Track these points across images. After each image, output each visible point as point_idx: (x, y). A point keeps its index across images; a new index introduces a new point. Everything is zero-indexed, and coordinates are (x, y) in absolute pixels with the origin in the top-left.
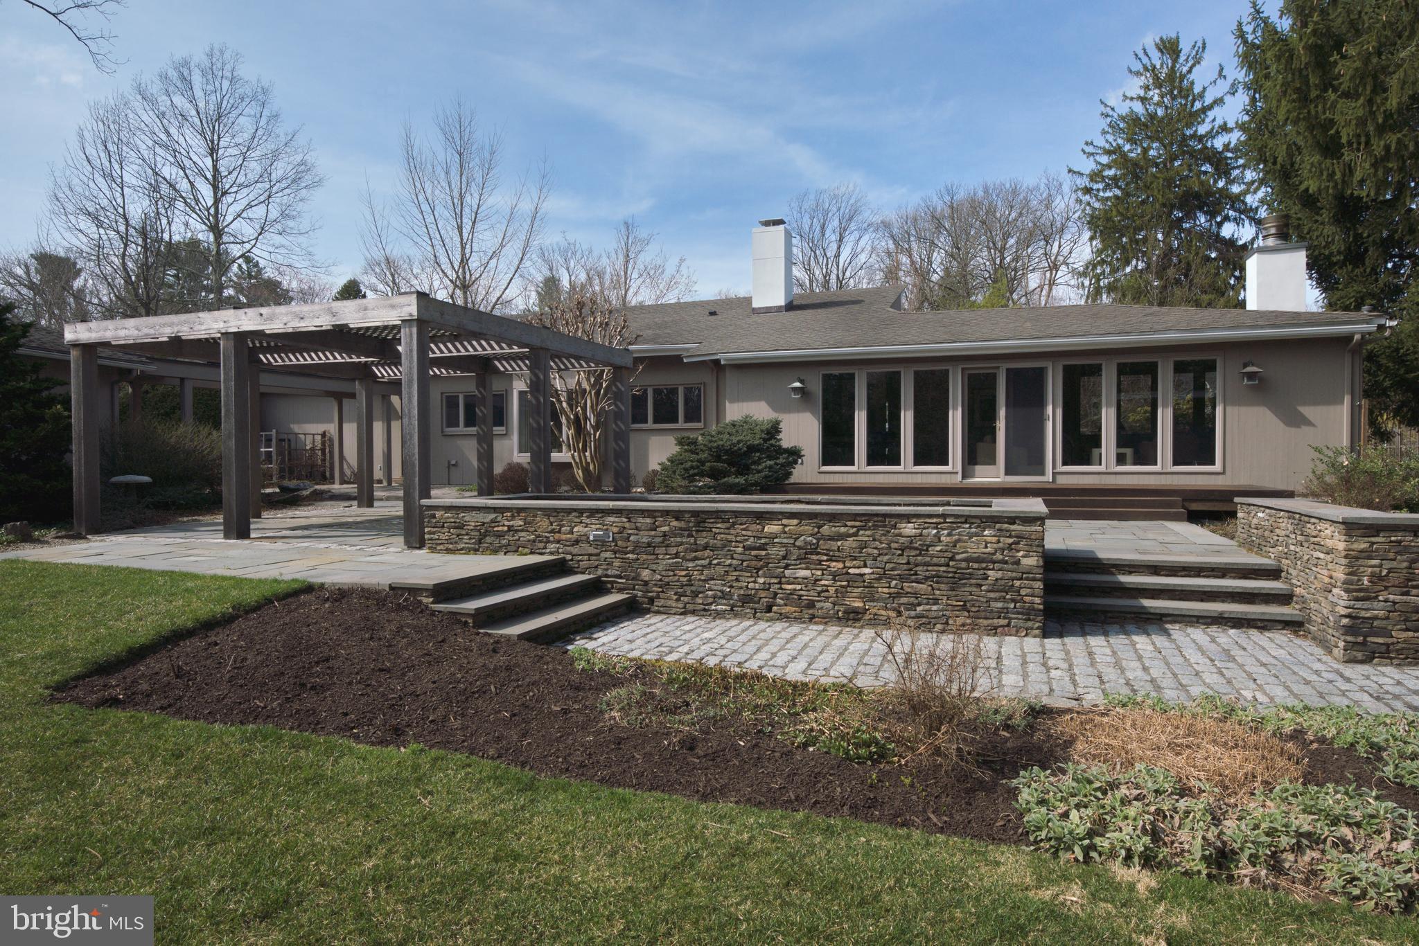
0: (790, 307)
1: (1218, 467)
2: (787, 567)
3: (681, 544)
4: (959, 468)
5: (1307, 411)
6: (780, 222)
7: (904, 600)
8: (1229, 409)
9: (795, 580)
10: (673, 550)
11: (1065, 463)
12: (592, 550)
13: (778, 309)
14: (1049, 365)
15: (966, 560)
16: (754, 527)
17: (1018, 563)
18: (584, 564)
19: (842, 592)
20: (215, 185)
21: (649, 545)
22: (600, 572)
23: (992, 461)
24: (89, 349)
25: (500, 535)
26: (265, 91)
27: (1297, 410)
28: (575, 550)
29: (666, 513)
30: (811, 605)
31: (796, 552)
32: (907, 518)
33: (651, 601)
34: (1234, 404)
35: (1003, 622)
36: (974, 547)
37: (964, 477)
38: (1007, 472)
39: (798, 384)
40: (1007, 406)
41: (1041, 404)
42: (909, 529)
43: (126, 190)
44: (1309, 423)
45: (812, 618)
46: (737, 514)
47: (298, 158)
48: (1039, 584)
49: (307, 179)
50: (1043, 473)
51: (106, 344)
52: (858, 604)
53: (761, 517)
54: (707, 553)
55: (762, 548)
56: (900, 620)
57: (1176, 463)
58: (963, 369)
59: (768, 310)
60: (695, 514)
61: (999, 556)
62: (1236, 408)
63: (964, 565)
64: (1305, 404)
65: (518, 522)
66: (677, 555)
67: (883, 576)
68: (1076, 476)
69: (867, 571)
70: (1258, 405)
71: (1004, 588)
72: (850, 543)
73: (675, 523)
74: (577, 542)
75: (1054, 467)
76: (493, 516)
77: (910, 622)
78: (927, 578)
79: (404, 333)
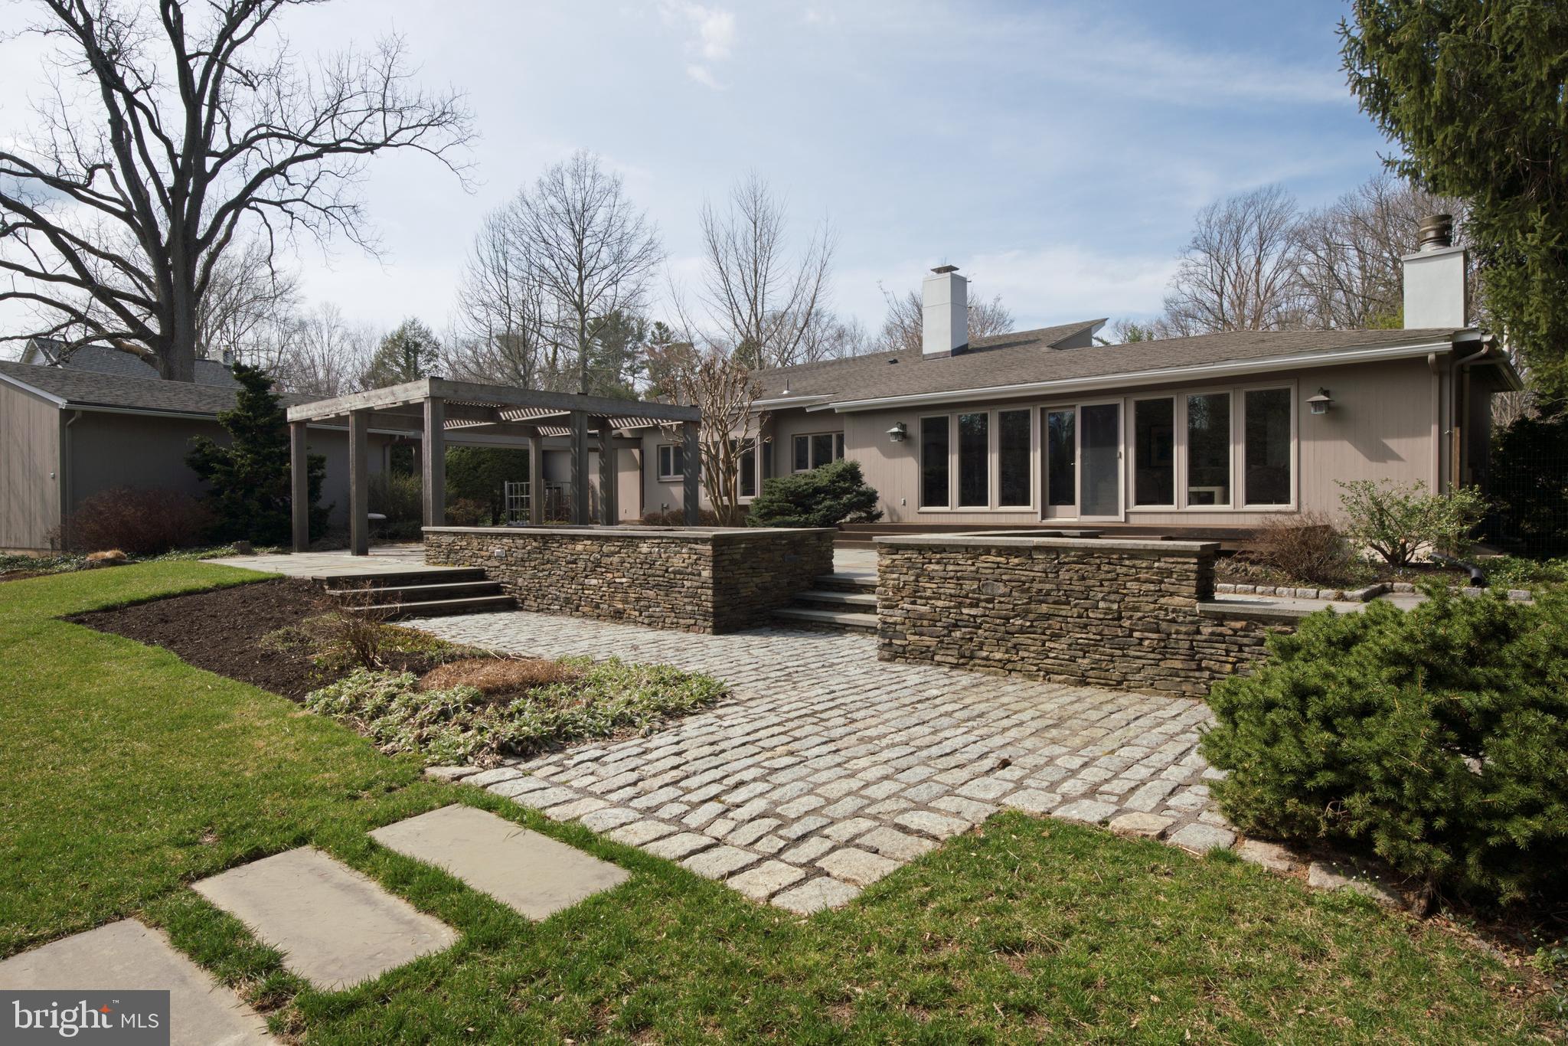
0: (960, 351)
1: (1292, 506)
2: (586, 577)
3: (536, 559)
4: (1039, 509)
5: (1393, 444)
6: (950, 269)
7: (642, 603)
8: (1303, 444)
9: (589, 587)
10: (533, 564)
11: (1138, 503)
12: (497, 564)
13: (945, 355)
14: (1121, 401)
15: (675, 573)
16: (570, 546)
17: (699, 575)
18: (493, 574)
19: (612, 597)
20: (580, 267)
21: (522, 560)
22: (500, 580)
23: (1072, 502)
24: (300, 424)
25: (457, 552)
26: (617, 184)
27: (1385, 446)
28: (489, 563)
29: (530, 535)
30: (597, 606)
31: (589, 564)
32: (644, 539)
33: (523, 600)
34: (1308, 439)
35: (692, 621)
36: (677, 563)
37: (1043, 517)
38: (1084, 511)
39: (895, 430)
40: (1083, 446)
41: (1115, 444)
42: (644, 548)
43: (510, 281)
44: (1396, 457)
45: (599, 616)
46: (562, 536)
47: (647, 238)
48: (710, 592)
50: (1116, 513)
51: (309, 420)
52: (620, 606)
53: (574, 538)
54: (549, 566)
55: (574, 562)
56: (640, 619)
57: (1249, 501)
58: (1043, 410)
59: (936, 356)
60: (543, 536)
61: (690, 570)
62: (1311, 444)
63: (672, 576)
64: (1387, 437)
66: (535, 568)
67: (632, 584)
68: (1148, 516)
69: (624, 580)
70: (1335, 438)
71: (692, 595)
72: (616, 559)
73: (534, 544)
74: (490, 557)
75: (1126, 506)
77: (646, 621)
78: (654, 586)
79: (425, 406)
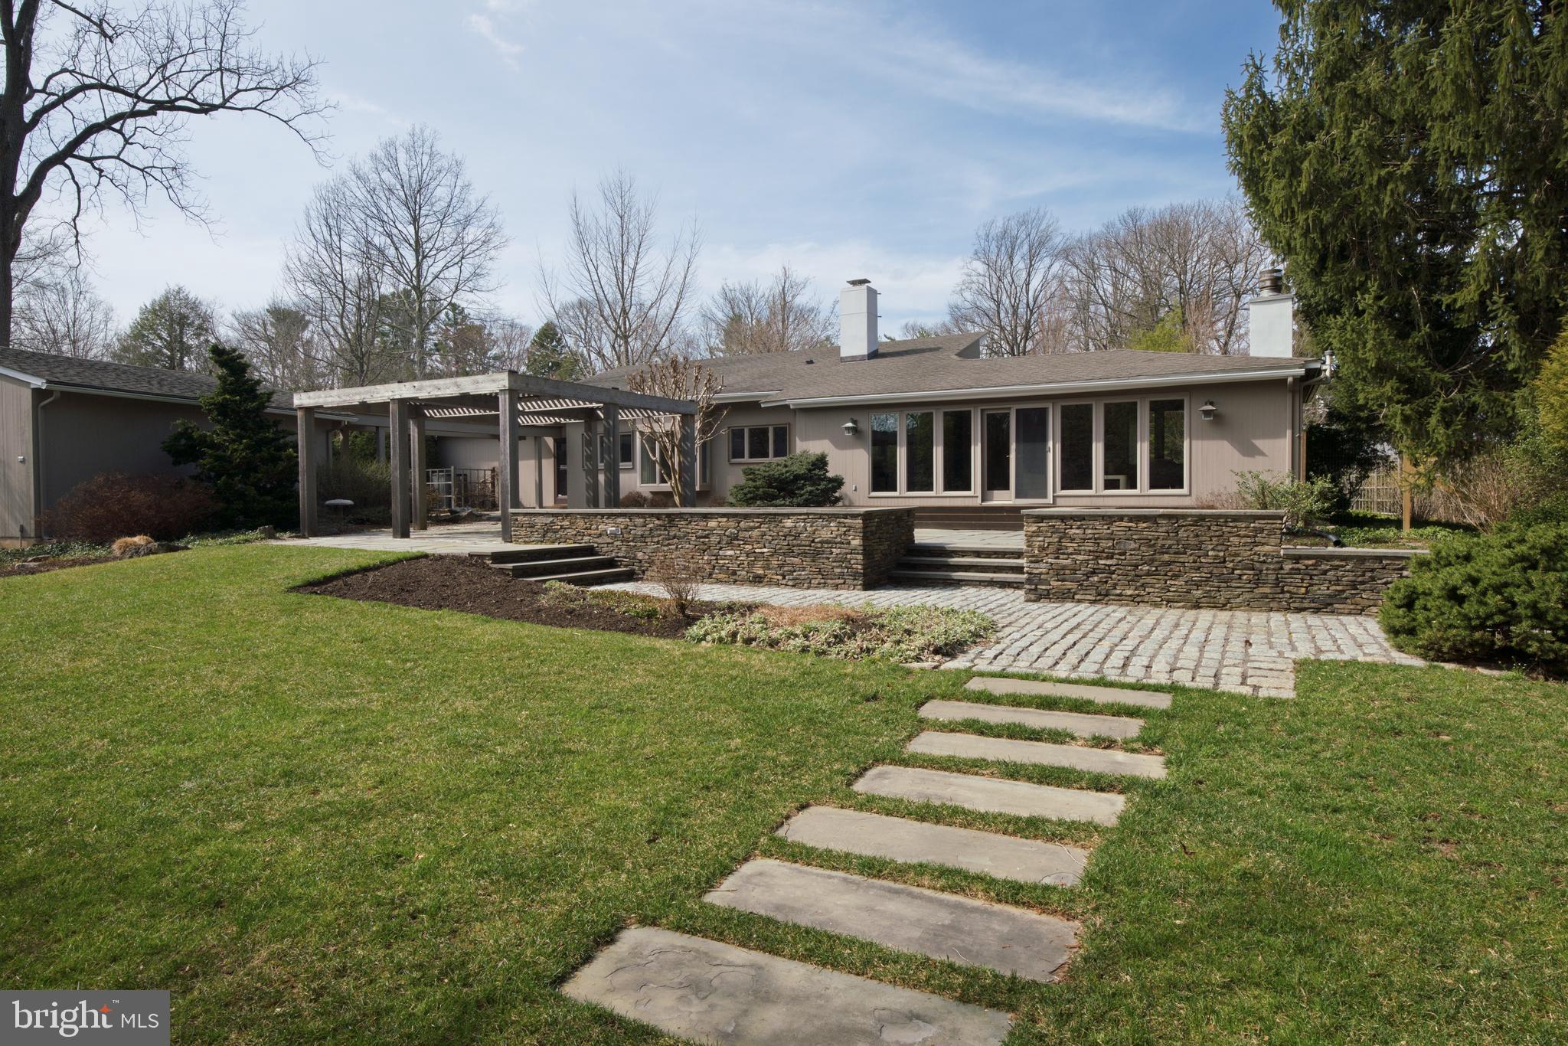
0: (874, 355)
1: (1185, 491)
2: (721, 549)
3: (660, 535)
4: (979, 493)
5: (1259, 443)
6: (865, 281)
7: (786, 569)
8: (1194, 442)
9: (725, 557)
10: (656, 540)
11: (1063, 488)
12: (610, 541)
13: (862, 358)
14: (1049, 406)
15: (822, 542)
16: (702, 523)
17: (849, 543)
18: (604, 550)
19: (751, 564)
20: (418, 247)
21: (642, 536)
22: (614, 555)
23: (1006, 487)
24: (309, 410)
25: (556, 532)
27: (1253, 444)
28: (599, 540)
29: (652, 515)
30: (734, 573)
31: (725, 538)
32: (788, 516)
33: (643, 572)
34: (1197, 439)
35: (842, 581)
36: (825, 534)
37: (983, 500)
38: (1018, 496)
39: (850, 425)
40: (1017, 442)
41: (1044, 440)
42: (788, 523)
43: (343, 258)
44: (1263, 454)
45: (735, 582)
46: (692, 515)
47: (488, 221)
48: (860, 557)
49: (496, 241)
50: (1045, 497)
51: (321, 407)
52: (761, 572)
53: (706, 517)
54: (675, 541)
55: (707, 537)
56: (784, 582)
57: (1152, 486)
58: (982, 411)
59: (853, 359)
60: (668, 515)
61: (838, 539)
62: (1200, 442)
63: (819, 545)
64: (1259, 437)
65: (566, 523)
66: (658, 542)
67: (774, 553)
68: (1072, 499)
69: (765, 550)
70: (1217, 438)
71: (842, 560)
72: (755, 533)
73: (657, 522)
74: (600, 535)
75: (1054, 491)
76: (551, 519)
77: (790, 583)
78: (799, 554)
79: (501, 397)
